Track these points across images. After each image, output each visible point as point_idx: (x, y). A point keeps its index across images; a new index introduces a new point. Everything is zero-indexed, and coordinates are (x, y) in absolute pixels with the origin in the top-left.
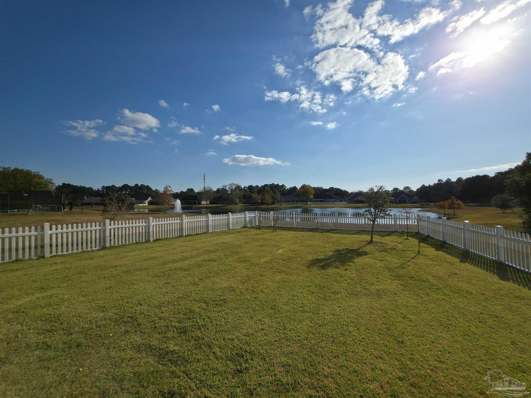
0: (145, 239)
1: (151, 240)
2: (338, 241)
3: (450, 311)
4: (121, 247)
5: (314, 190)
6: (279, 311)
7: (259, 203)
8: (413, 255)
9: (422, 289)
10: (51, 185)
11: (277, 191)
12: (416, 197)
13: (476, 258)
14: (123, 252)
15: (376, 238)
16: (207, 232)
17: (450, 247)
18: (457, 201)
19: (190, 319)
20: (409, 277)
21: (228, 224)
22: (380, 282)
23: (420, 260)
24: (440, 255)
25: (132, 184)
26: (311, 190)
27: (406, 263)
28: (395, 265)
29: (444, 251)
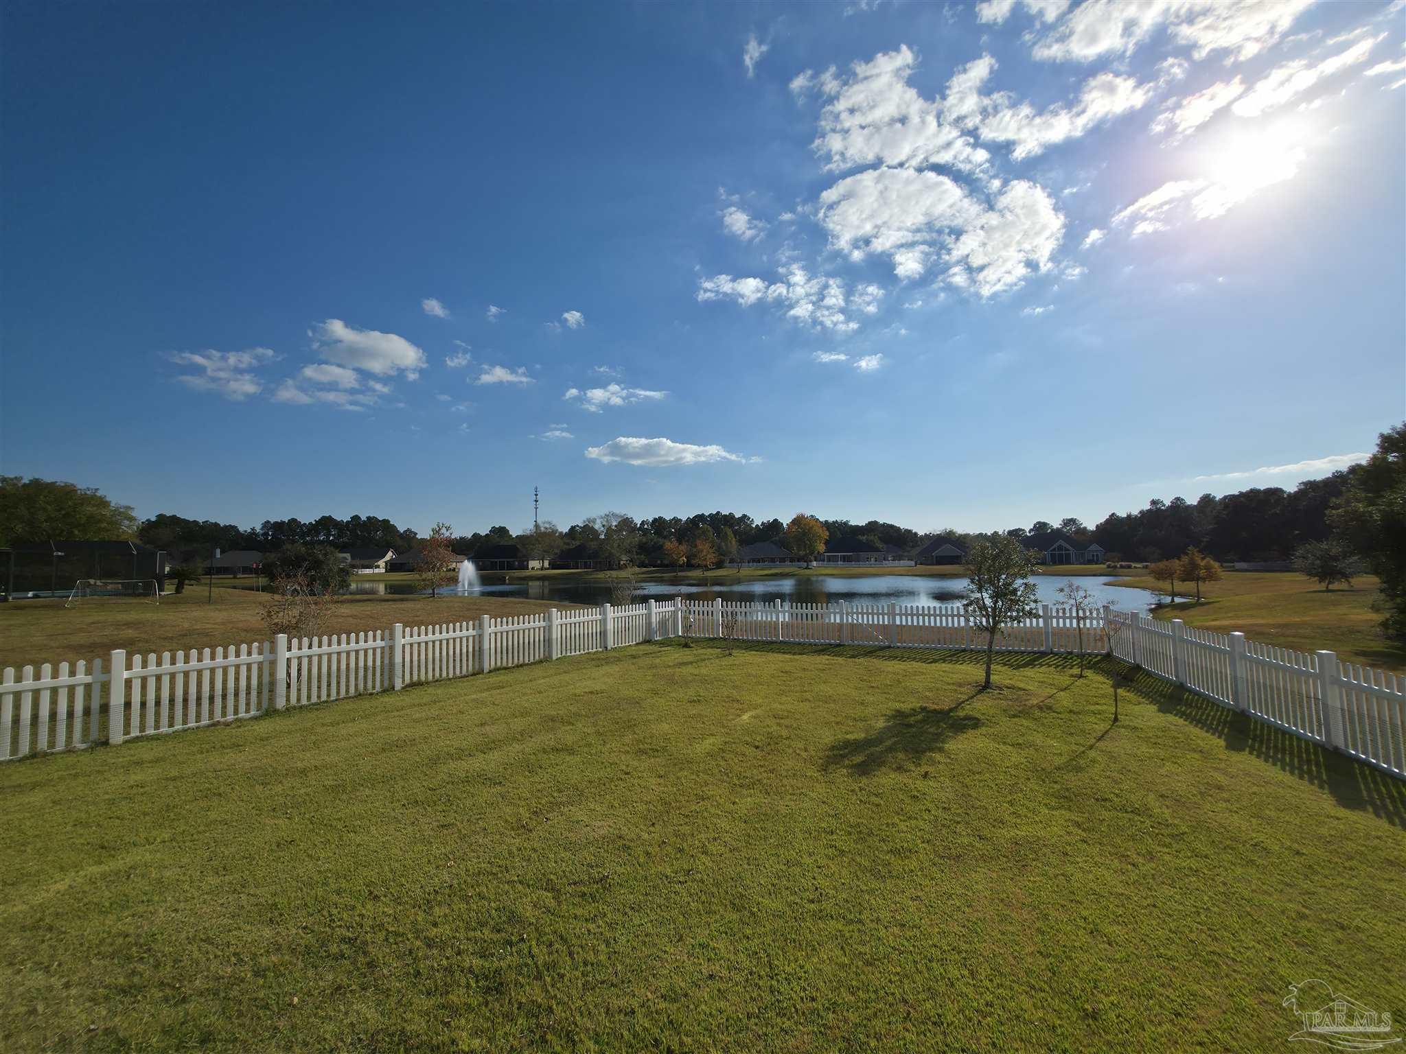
0: (382, 682)
1: (398, 685)
2: (899, 682)
3: (1216, 909)
4: (317, 709)
5: (828, 529)
6: (753, 914)
7: (681, 566)
8: (1103, 726)
9: (1133, 838)
10: (127, 522)
11: (729, 532)
12: (1095, 546)
13: (1269, 735)
14: (323, 725)
15: (1001, 675)
16: (547, 659)
17: (1198, 700)
18: (1203, 559)
19: (511, 944)
20: (1097, 800)
21: (603, 634)
22: (1019, 816)
23: (1122, 744)
24: (1173, 727)
25: (343, 516)
26: (817, 530)
27: (1083, 752)
28: (1058, 761)
29: (1182, 714)
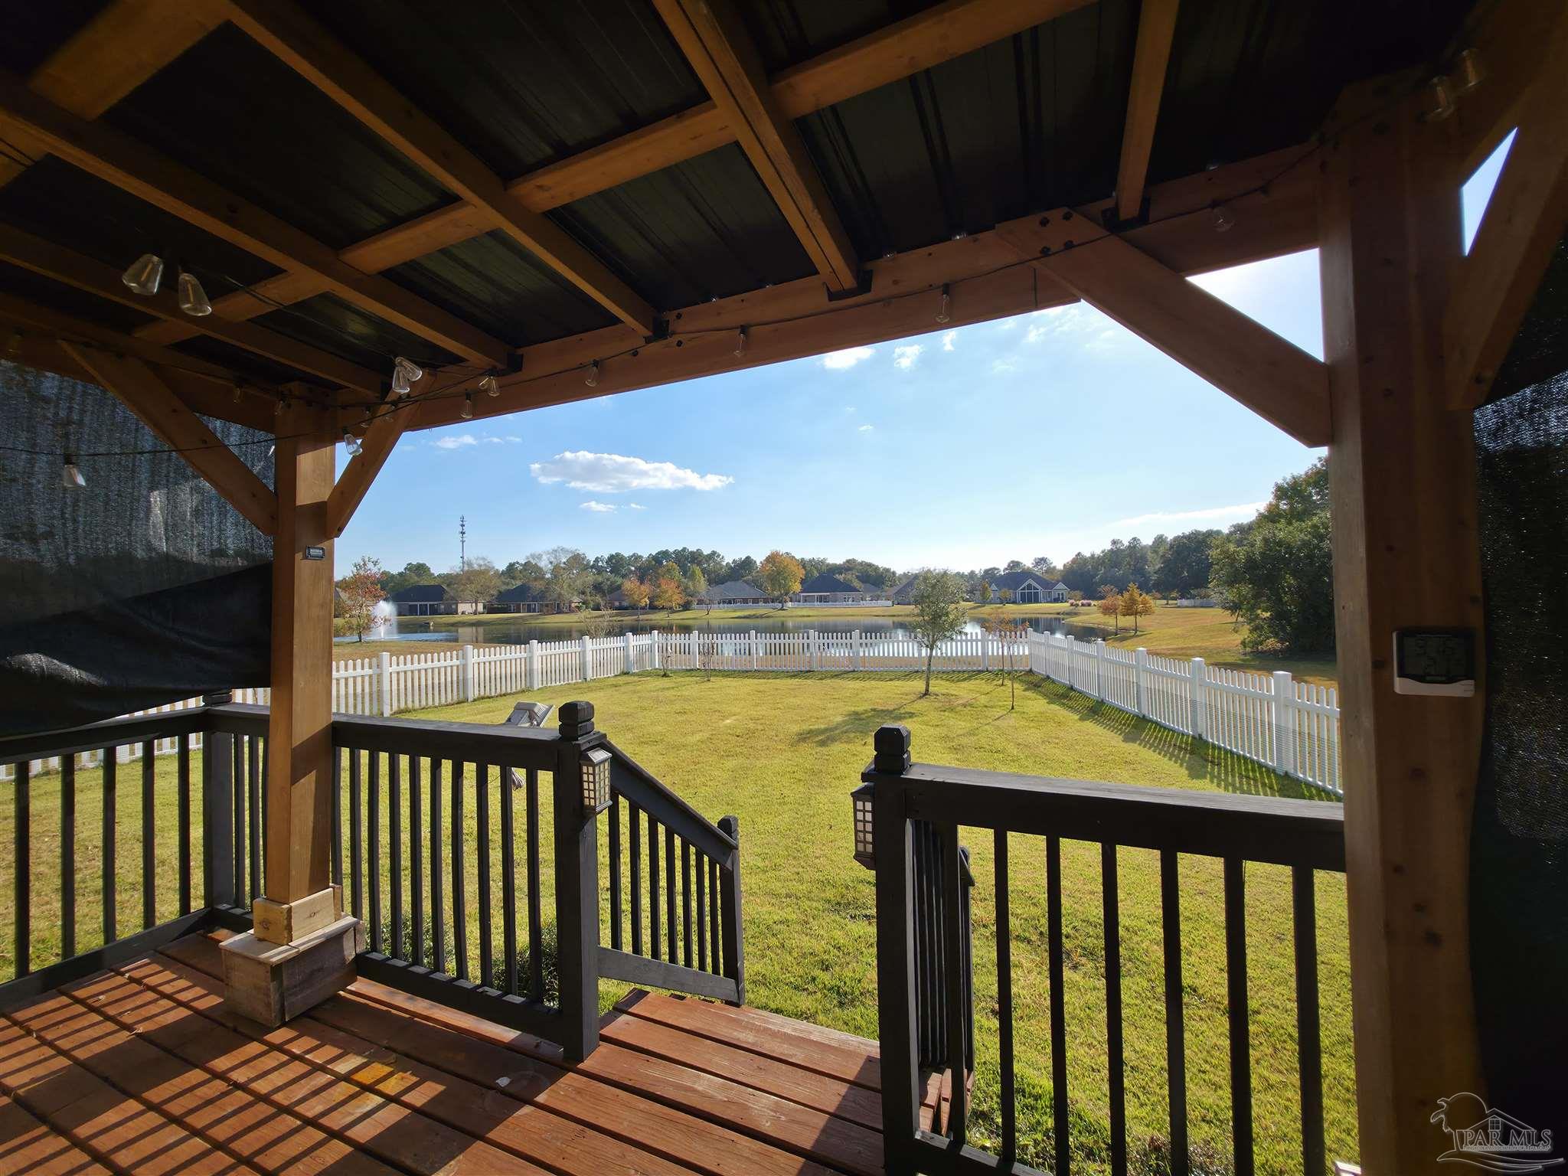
0: (371, 709)
1: (387, 712)
2: (857, 694)
5: (804, 567)
7: (643, 608)
8: (999, 714)
11: (697, 570)
12: (1061, 586)
15: (938, 686)
16: (528, 689)
18: (1140, 594)
21: (583, 667)
23: (1009, 722)
26: (793, 568)
27: (981, 727)
